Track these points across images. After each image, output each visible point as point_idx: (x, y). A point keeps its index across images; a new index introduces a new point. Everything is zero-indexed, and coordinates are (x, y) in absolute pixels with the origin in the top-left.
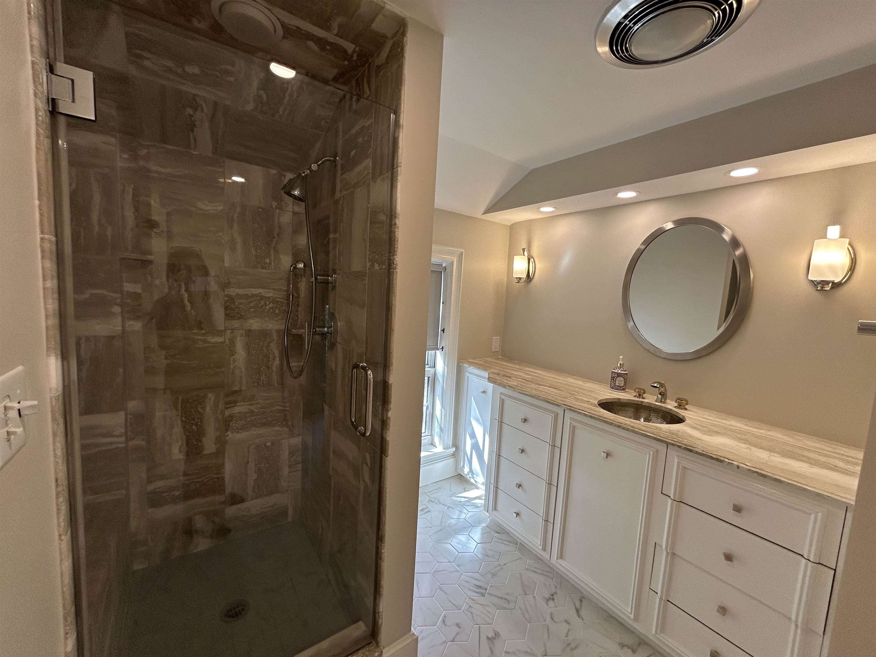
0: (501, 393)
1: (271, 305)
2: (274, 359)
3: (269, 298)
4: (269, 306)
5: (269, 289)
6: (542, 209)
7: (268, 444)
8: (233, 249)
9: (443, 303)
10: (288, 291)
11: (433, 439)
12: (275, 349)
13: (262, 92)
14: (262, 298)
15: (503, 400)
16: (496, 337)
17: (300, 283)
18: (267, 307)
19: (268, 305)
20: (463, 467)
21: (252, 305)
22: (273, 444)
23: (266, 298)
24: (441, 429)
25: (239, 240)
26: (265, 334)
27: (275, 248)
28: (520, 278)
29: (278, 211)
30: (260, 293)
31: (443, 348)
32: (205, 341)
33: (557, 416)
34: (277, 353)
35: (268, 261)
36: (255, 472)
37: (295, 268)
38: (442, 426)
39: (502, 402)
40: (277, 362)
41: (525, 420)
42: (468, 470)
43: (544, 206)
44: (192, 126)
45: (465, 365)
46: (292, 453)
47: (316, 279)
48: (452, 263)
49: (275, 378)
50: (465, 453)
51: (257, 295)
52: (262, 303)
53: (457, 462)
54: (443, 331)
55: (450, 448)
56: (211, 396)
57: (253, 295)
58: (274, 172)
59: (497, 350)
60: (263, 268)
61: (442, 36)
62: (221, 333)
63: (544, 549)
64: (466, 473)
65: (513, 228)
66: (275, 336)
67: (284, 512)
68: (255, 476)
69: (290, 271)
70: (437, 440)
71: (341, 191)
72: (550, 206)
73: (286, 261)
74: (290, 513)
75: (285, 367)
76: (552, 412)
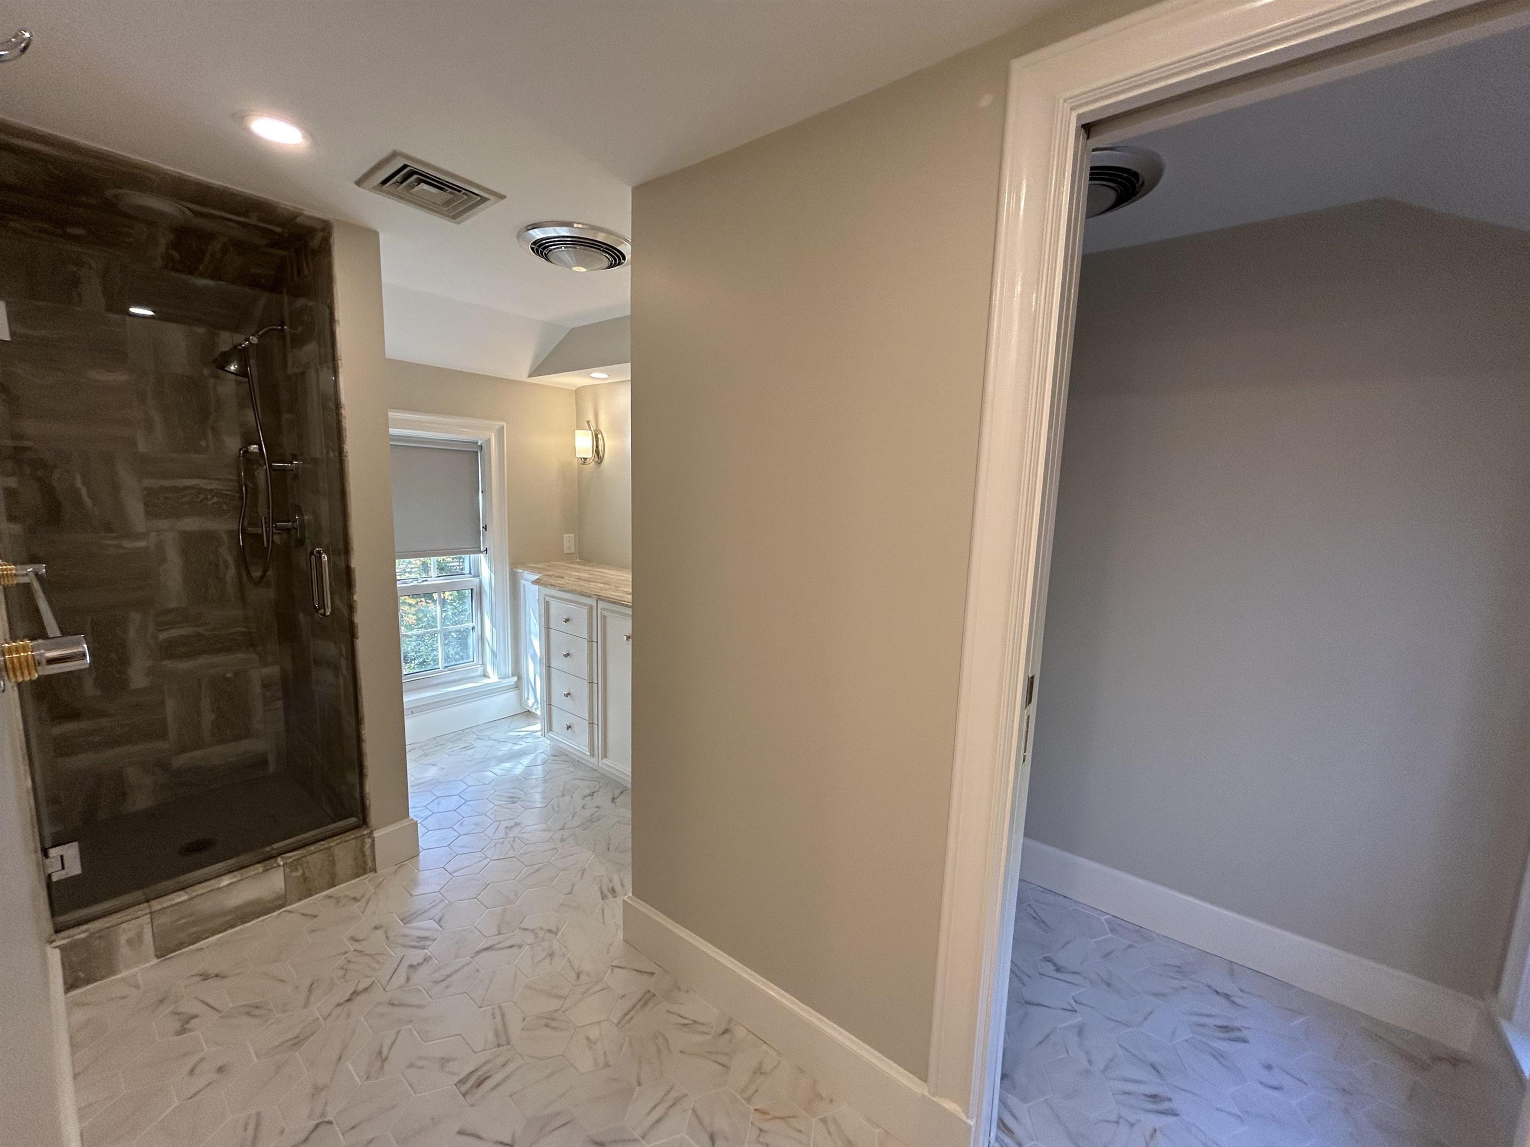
0: (545, 595)
1: (215, 500)
2: (227, 568)
3: (211, 491)
4: (212, 501)
5: (211, 479)
6: (594, 375)
7: (229, 675)
8: (149, 428)
9: (482, 492)
10: (239, 481)
11: (485, 670)
12: (227, 556)
13: (174, 253)
14: (200, 490)
15: (548, 602)
16: (568, 535)
17: (258, 471)
18: (210, 502)
19: (211, 499)
20: (528, 699)
21: (186, 499)
22: (236, 674)
23: (206, 490)
24: (494, 654)
25: (157, 417)
26: (207, 537)
27: (213, 429)
28: (585, 459)
29: (212, 380)
30: (196, 485)
31: (486, 550)
32: (119, 547)
33: (591, 608)
34: (230, 560)
35: (203, 443)
36: (213, 711)
37: (246, 452)
38: (495, 649)
39: (547, 604)
40: (232, 572)
41: (567, 620)
42: (533, 701)
43: (595, 371)
44: (75, 282)
45: (519, 571)
46: (266, 686)
47: (270, 466)
48: (489, 440)
49: (231, 591)
50: (529, 681)
51: (192, 487)
52: (202, 496)
53: (521, 695)
54: (485, 528)
55: (509, 677)
56: (136, 617)
57: (186, 488)
58: (201, 330)
59: (573, 551)
60: (197, 452)
61: (375, 234)
62: (144, 536)
63: (592, 755)
64: (530, 704)
65: (578, 393)
66: (225, 538)
67: (263, 762)
68: (213, 716)
69: (240, 456)
70: (489, 668)
71: (293, 366)
72: (602, 372)
73: (233, 444)
74: (271, 759)
75: (245, 578)
76: (585, 605)
